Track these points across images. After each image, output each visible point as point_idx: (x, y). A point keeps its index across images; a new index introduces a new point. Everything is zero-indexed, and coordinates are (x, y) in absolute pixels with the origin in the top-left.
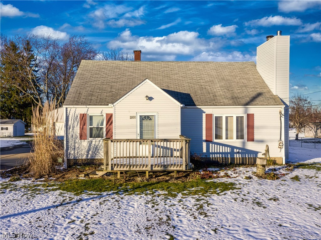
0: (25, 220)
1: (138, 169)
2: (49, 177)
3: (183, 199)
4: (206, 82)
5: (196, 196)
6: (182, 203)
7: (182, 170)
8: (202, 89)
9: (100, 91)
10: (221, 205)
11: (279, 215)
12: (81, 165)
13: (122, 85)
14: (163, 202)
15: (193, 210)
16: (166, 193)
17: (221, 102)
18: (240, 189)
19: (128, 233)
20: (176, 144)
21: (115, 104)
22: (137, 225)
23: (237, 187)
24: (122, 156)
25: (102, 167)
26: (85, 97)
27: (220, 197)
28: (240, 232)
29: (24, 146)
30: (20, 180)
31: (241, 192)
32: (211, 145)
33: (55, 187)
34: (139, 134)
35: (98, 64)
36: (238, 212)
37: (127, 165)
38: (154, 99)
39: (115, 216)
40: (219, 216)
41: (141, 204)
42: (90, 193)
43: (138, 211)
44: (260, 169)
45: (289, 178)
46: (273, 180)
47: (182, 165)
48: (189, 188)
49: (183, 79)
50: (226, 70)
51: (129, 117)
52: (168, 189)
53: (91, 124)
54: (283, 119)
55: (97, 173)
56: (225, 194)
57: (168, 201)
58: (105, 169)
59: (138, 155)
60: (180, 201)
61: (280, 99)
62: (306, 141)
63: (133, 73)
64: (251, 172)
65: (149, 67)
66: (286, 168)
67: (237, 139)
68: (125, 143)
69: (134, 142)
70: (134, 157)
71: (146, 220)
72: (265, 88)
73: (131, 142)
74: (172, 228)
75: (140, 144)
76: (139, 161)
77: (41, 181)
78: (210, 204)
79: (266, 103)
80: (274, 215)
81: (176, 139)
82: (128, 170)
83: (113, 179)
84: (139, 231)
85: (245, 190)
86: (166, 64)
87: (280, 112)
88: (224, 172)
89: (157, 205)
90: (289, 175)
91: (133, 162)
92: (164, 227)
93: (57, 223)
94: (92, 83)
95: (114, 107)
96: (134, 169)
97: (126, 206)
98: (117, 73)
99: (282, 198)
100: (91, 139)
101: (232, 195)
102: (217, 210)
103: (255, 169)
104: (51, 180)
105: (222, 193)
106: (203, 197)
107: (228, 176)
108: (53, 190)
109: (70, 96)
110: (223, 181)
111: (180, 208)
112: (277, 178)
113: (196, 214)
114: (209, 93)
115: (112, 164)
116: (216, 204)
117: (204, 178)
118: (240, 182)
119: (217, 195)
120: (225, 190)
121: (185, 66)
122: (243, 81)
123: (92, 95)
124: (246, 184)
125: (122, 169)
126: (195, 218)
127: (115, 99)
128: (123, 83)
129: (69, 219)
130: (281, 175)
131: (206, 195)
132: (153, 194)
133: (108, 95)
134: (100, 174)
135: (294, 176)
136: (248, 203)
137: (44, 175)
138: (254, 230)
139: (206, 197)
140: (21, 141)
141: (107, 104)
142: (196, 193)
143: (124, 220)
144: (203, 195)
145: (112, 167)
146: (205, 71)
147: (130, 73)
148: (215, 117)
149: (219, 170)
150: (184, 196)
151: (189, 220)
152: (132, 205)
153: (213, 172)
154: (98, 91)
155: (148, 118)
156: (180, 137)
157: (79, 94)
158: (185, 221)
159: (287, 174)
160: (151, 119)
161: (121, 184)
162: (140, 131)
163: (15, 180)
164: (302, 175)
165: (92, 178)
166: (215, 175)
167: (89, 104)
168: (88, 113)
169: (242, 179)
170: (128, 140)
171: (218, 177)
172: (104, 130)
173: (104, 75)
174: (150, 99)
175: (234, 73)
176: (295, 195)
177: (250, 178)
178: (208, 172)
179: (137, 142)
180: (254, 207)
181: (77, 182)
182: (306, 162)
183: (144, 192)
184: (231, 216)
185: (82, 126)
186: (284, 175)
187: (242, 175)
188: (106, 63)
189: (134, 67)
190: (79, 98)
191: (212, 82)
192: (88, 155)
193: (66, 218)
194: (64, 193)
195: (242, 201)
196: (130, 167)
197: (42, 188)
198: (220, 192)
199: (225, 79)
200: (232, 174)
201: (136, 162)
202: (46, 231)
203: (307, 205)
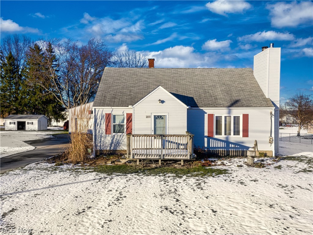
0: (78, 189)
1: (153, 157)
2: (84, 163)
3: (187, 179)
4: (209, 87)
5: (197, 177)
6: (186, 181)
7: (187, 159)
8: (205, 92)
9: (121, 95)
10: (214, 184)
11: (255, 190)
12: (107, 155)
13: (139, 89)
14: (172, 181)
15: (193, 186)
16: (175, 175)
17: (221, 104)
18: (231, 173)
19: (148, 197)
20: (183, 139)
21: (134, 106)
22: (154, 194)
23: (229, 172)
24: (141, 148)
25: (126, 156)
26: (110, 100)
27: (214, 179)
28: (224, 198)
29: (52, 139)
30: (63, 165)
31: (231, 175)
32: (211, 140)
33: (91, 170)
34: (153, 130)
35: (118, 71)
36: (225, 188)
37: (145, 155)
38: (165, 102)
39: (139, 188)
40: (211, 190)
41: (156, 182)
42: (118, 174)
43: (155, 186)
44: (250, 159)
45: (273, 167)
46: (259, 168)
47: (187, 155)
48: (192, 172)
49: (190, 84)
50: (227, 76)
51: (146, 117)
52: (176, 173)
53: (114, 122)
54: (273, 119)
55: (121, 160)
56: (219, 177)
57: (176, 180)
58: (128, 157)
59: (153, 147)
60: (185, 180)
61: (272, 101)
62: (306, 137)
63: (148, 78)
64: (242, 162)
65: (161, 73)
66: (273, 160)
67: (234, 135)
68: (143, 138)
69: (150, 136)
70: (150, 149)
71: (160, 191)
72: (259, 92)
73: (147, 136)
74: (178, 196)
75: (155, 138)
76: (154, 152)
77: (79, 166)
78: (206, 183)
79: (259, 106)
80: (251, 190)
81: (183, 135)
82: (145, 158)
83: (134, 165)
84: (156, 196)
85: (234, 174)
86: (176, 71)
87: (271, 113)
88: (221, 162)
89: (168, 182)
90: (274, 165)
91: (149, 152)
92: (173, 195)
93: (100, 191)
94: (115, 88)
95: (133, 108)
96: (150, 157)
97: (145, 183)
98: (135, 79)
99: (261, 180)
100: (114, 134)
101: (223, 177)
102: (210, 186)
103: (246, 160)
104: (86, 165)
105: (216, 176)
106: (202, 178)
107: (224, 165)
108: (90, 172)
109: (97, 99)
110: (219, 168)
111: (184, 185)
112: (263, 167)
113: (195, 188)
114: (211, 96)
115: (133, 154)
116: (210, 183)
117: (205, 166)
118: (232, 169)
119: (212, 177)
120: (219, 174)
121: (191, 72)
122: (241, 85)
123: (115, 98)
124: (237, 170)
125: (141, 157)
126: (194, 190)
127: (133, 101)
128: (140, 88)
129: (107, 189)
130: (267, 164)
131: (204, 177)
132: (164, 175)
133: (127, 98)
134: (123, 161)
135: (278, 166)
136: (234, 182)
137: (80, 162)
138: (234, 198)
139: (204, 178)
140: (48, 135)
141: (127, 105)
142: (196, 176)
143: (145, 190)
144: (202, 177)
145: (133, 155)
146: (209, 77)
147: (145, 79)
148: (216, 116)
149: (218, 160)
150: (188, 178)
151: (190, 192)
152: (150, 182)
153: (212, 161)
154: (119, 94)
155: (161, 117)
156: (186, 133)
157: (105, 97)
158: (187, 192)
159: (272, 164)
160: (163, 119)
161: (140, 169)
162: (154, 128)
163: (59, 165)
164: (284, 165)
165: (117, 164)
166: (214, 164)
167: (113, 105)
168: (112, 113)
169: (234, 167)
170: (146, 135)
171: (216, 165)
172: (125, 126)
173: (124, 81)
174: (162, 102)
175: (234, 78)
176: (272, 178)
177: (241, 166)
178: (208, 162)
179: (152, 136)
180: (238, 185)
181: (106, 167)
182: (294, 155)
183: (158, 175)
184: (220, 190)
185: (107, 124)
186: (270, 164)
187: (235, 164)
188: (125, 70)
189: (148, 74)
190: (104, 100)
191: (214, 86)
192: (111, 147)
193: (106, 189)
194: (99, 174)
195: (231, 181)
196: (147, 156)
197: (81, 171)
198: (215, 176)
199: (226, 84)
200: (228, 163)
201: (151, 152)
202: (95, 195)
203: (277, 184)
